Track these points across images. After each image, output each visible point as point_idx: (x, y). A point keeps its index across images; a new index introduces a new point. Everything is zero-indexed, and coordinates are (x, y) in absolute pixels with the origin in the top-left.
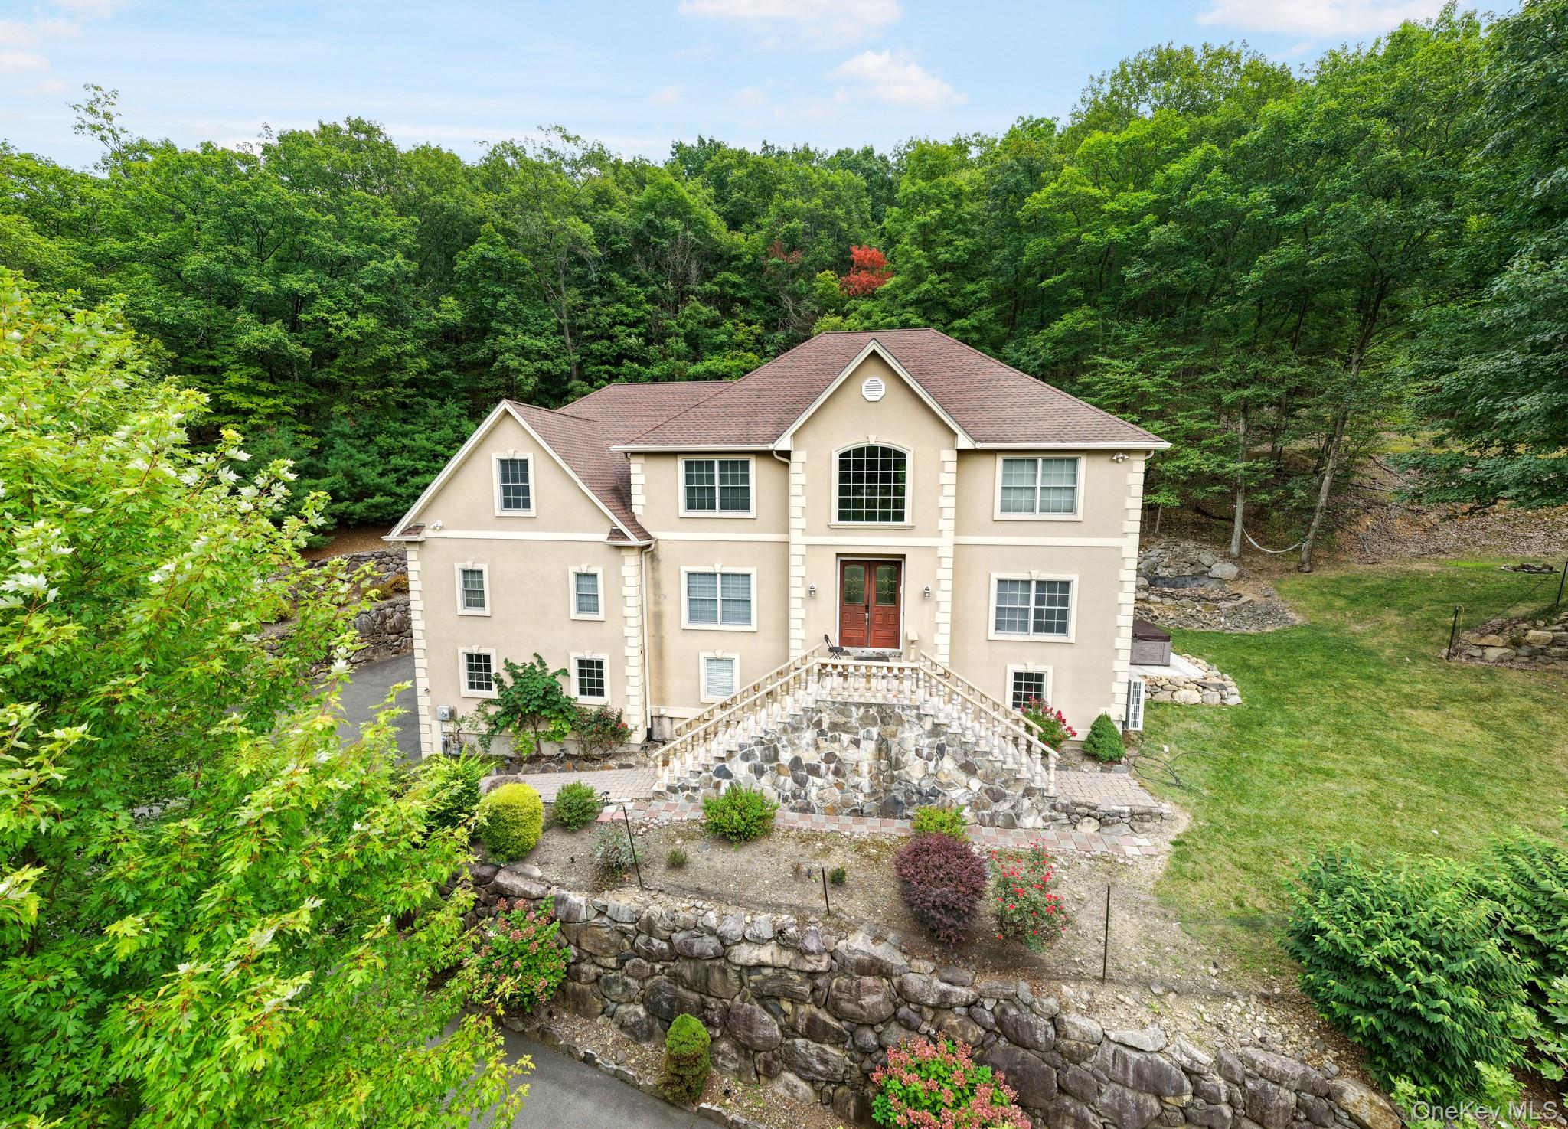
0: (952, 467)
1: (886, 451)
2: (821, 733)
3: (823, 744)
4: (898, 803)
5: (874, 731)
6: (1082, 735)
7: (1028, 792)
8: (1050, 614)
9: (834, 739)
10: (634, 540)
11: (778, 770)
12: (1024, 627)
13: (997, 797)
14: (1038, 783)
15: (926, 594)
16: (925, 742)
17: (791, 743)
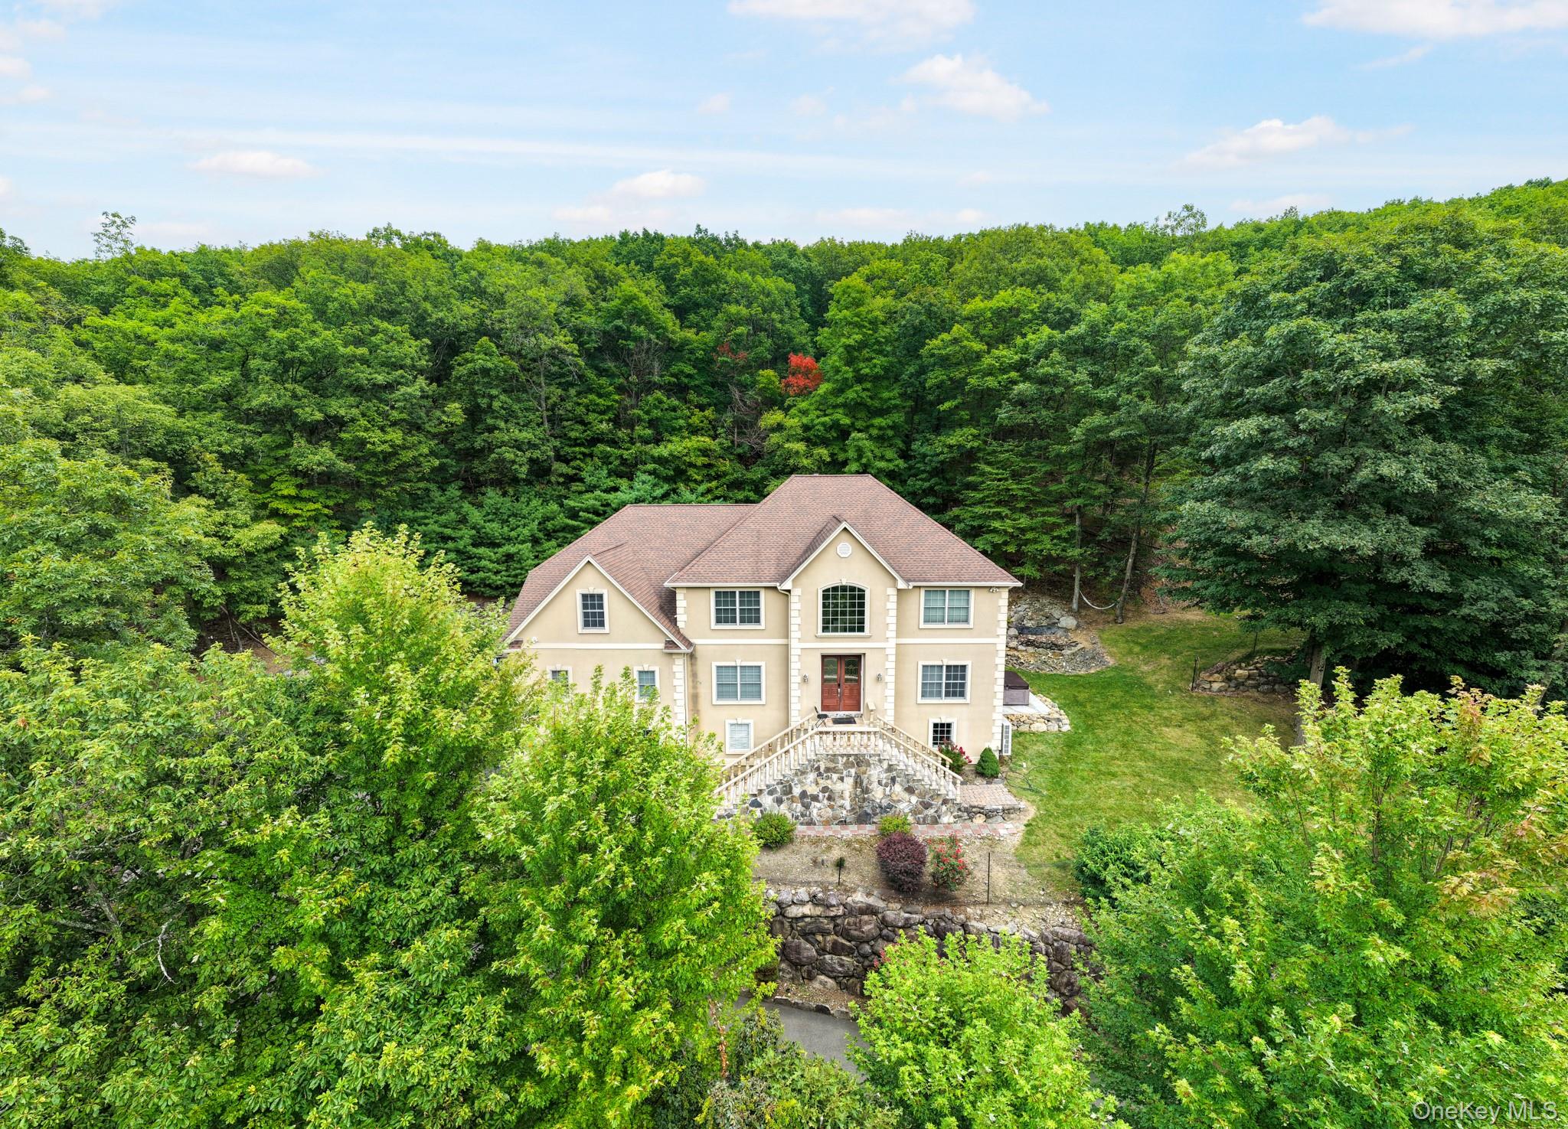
0: (894, 598)
1: (853, 589)
2: (820, 774)
3: (821, 781)
4: (868, 814)
5: (853, 771)
6: (975, 760)
7: (945, 802)
8: (955, 685)
9: (828, 778)
10: (684, 649)
11: (792, 800)
12: (939, 694)
13: (927, 806)
14: (951, 796)
15: (879, 678)
16: (884, 776)
17: (800, 782)
